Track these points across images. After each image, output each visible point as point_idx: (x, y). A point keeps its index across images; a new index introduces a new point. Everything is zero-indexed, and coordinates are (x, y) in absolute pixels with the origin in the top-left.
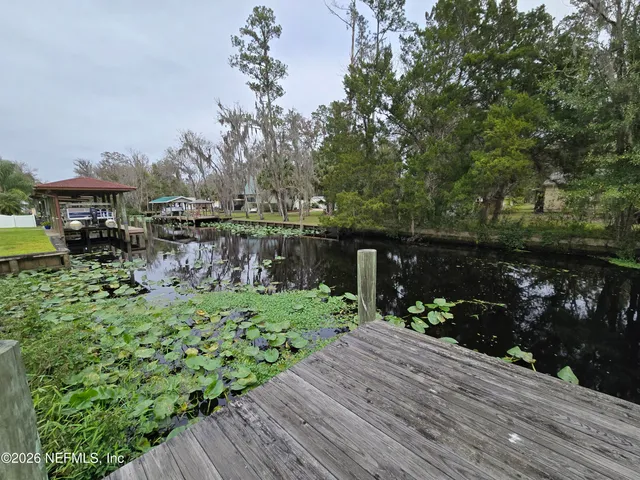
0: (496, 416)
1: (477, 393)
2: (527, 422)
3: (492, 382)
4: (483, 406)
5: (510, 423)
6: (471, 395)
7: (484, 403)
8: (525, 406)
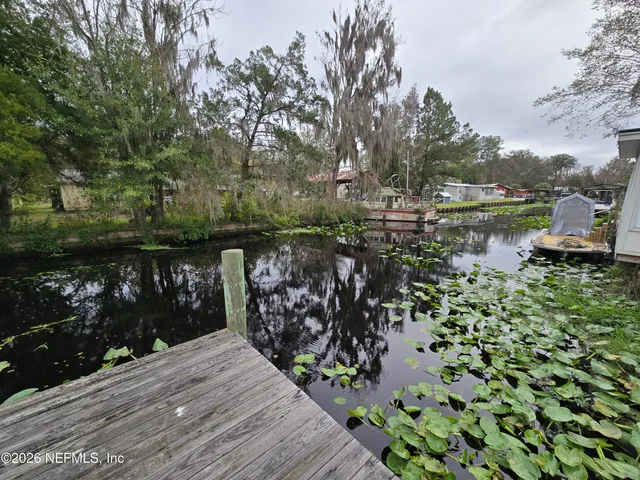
0: (157, 409)
1: (127, 408)
2: (179, 392)
3: (133, 387)
4: (141, 413)
5: (170, 404)
6: (125, 414)
7: (140, 409)
8: (170, 383)
